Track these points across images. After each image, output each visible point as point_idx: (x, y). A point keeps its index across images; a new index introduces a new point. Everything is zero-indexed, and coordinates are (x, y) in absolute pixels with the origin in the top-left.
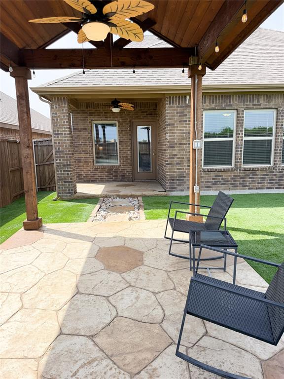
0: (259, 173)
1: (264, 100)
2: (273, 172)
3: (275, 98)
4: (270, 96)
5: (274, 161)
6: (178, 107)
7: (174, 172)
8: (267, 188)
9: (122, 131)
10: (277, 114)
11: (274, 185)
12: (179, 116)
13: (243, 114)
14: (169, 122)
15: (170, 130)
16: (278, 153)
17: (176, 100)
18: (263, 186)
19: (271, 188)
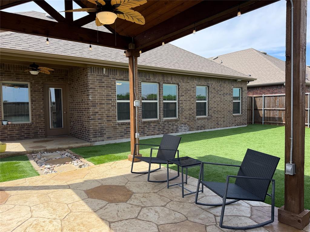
0: (152, 125)
1: (152, 77)
2: (160, 123)
3: (158, 76)
4: (155, 75)
5: (160, 116)
6: (97, 75)
7: (96, 126)
8: (157, 134)
9: (35, 91)
10: (159, 86)
11: (160, 132)
12: (99, 82)
13: (141, 85)
14: (91, 86)
15: (92, 93)
16: (161, 111)
17: (96, 70)
18: (154, 133)
19: (159, 134)
